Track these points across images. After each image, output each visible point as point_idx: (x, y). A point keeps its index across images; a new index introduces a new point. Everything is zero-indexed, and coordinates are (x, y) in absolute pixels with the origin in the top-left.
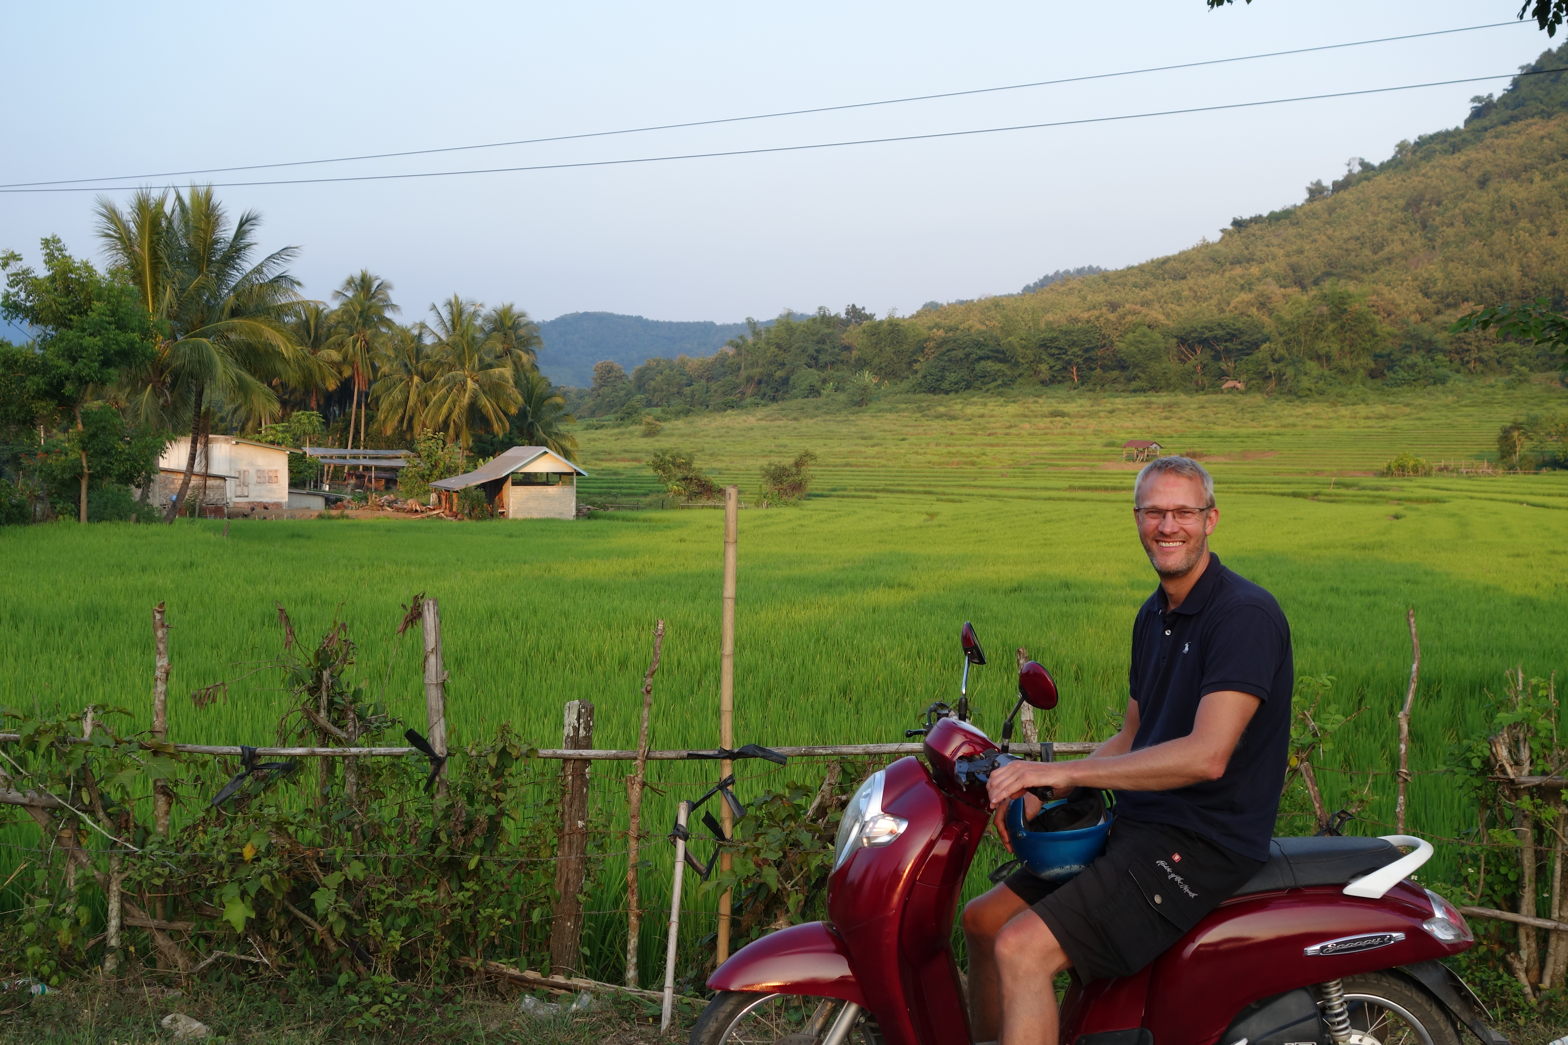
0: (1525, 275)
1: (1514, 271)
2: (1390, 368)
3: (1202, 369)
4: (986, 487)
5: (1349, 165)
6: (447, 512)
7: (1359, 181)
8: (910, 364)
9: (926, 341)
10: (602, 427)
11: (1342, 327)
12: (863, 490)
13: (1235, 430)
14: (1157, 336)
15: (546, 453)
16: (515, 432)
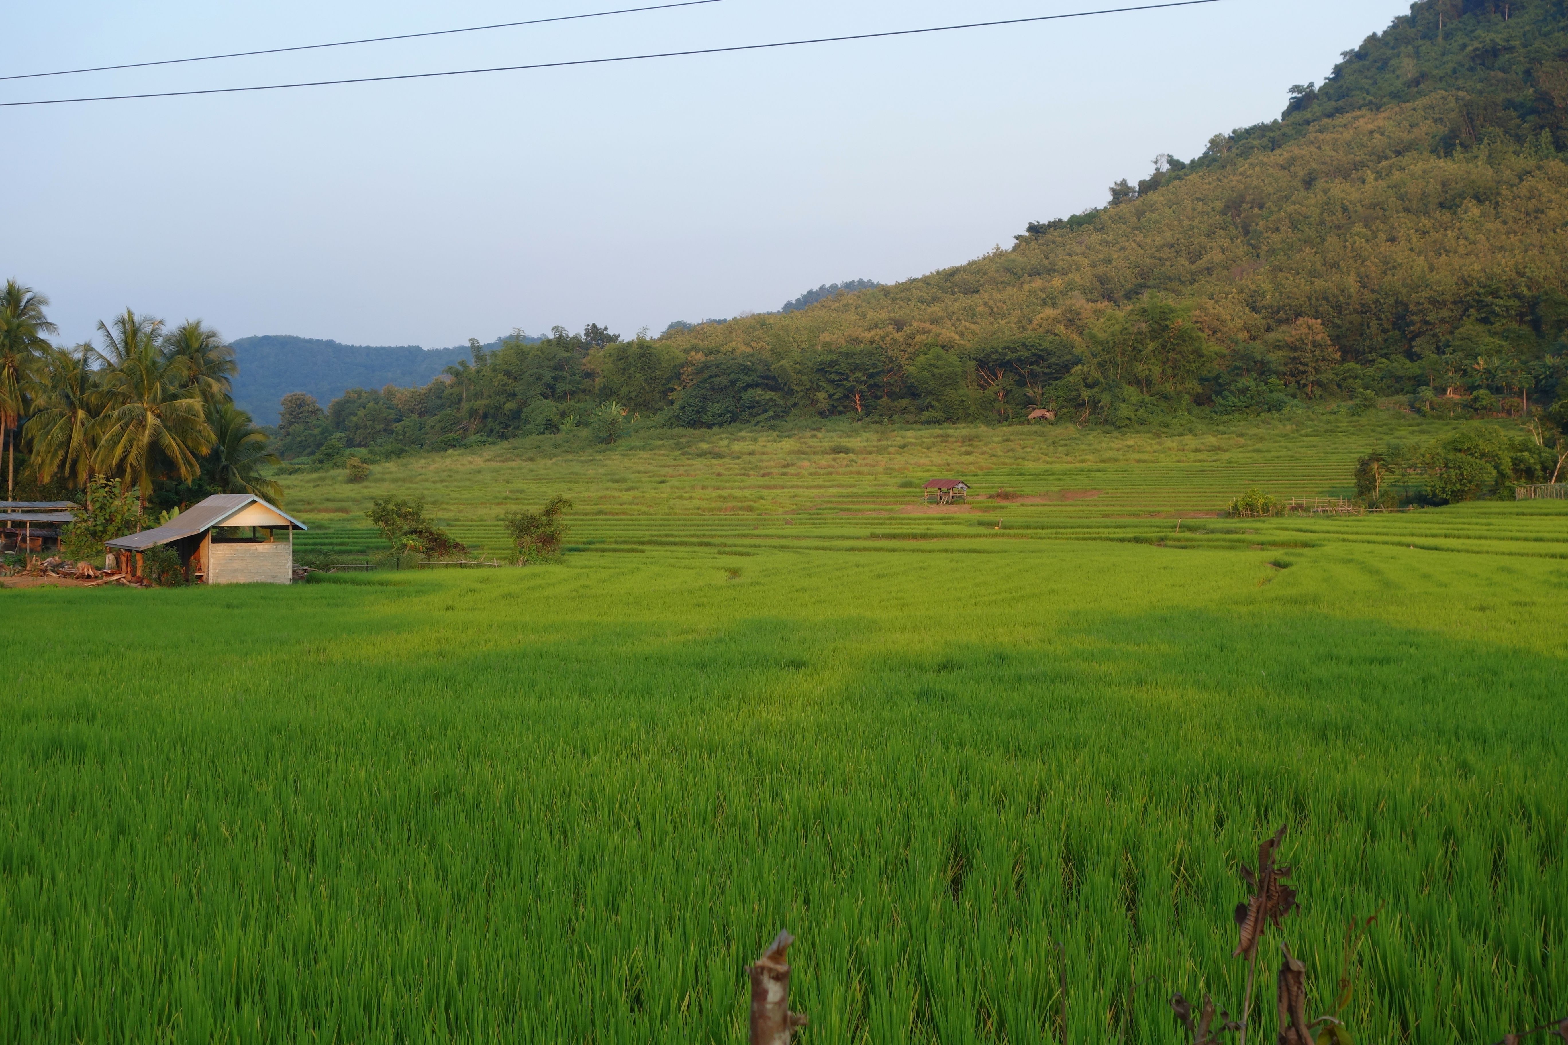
0: (1364, 287)
1: (1351, 282)
2: (1219, 393)
3: (1005, 396)
4: (771, 537)
5: (1156, 163)
6: (129, 577)
7: (1168, 182)
8: (664, 393)
9: (682, 366)
10: (296, 471)
11: (1164, 347)
12: (625, 542)
13: (1048, 467)
14: (952, 358)
15: (254, 502)
16: (205, 478)
